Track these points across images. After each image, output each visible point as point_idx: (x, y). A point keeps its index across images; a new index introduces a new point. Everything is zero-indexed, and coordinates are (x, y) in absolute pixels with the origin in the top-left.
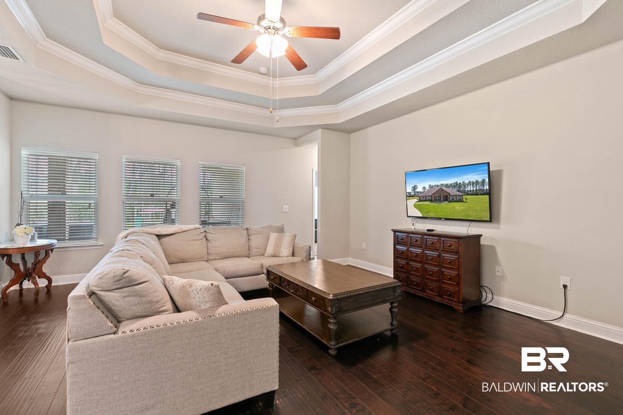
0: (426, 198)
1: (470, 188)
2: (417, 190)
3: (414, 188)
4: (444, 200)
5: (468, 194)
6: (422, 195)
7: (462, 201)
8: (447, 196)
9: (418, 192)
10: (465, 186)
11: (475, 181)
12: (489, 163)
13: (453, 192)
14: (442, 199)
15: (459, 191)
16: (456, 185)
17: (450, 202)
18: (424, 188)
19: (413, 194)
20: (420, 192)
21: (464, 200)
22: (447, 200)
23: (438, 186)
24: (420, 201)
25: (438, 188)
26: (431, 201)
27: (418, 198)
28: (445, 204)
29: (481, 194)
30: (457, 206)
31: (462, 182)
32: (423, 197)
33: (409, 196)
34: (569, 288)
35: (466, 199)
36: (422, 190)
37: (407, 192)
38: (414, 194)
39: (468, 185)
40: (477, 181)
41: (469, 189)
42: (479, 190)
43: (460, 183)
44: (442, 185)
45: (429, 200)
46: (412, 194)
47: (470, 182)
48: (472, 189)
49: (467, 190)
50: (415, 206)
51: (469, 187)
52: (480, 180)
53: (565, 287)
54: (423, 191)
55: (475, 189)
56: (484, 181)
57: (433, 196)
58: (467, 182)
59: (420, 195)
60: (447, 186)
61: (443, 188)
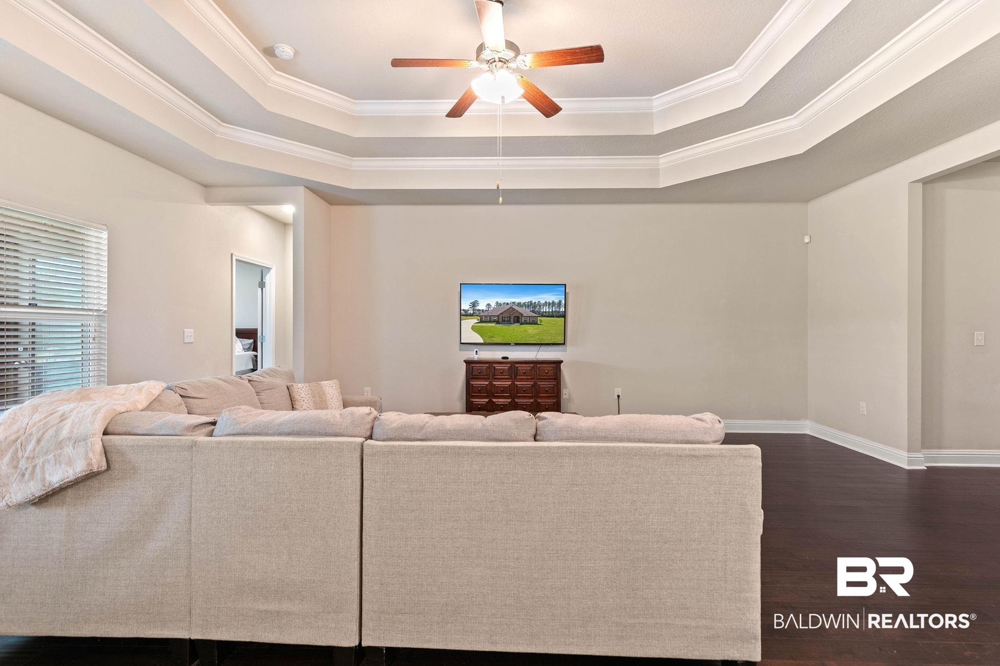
0: (490, 318)
1: (546, 309)
2: (478, 308)
3: (474, 304)
4: (515, 322)
5: (543, 316)
6: (486, 314)
7: (536, 324)
8: (518, 317)
9: (479, 310)
10: (540, 306)
11: (551, 302)
12: (565, 285)
13: (526, 312)
14: (512, 320)
15: (533, 311)
16: (530, 305)
17: (522, 324)
18: (489, 305)
19: (472, 312)
20: (483, 310)
21: (539, 323)
22: (518, 322)
23: (508, 304)
24: (481, 322)
25: (508, 307)
26: (498, 322)
27: (479, 318)
28: (516, 327)
29: (557, 317)
30: (530, 329)
31: (537, 302)
32: (486, 317)
33: (465, 315)
34: (620, 398)
35: (541, 321)
36: (485, 308)
37: (462, 309)
38: (474, 313)
39: (544, 306)
40: (553, 302)
41: (545, 311)
42: (555, 311)
43: (535, 303)
44: (513, 303)
45: (494, 321)
46: (469, 312)
47: (546, 302)
48: (547, 310)
49: (542, 311)
50: (473, 328)
51: (545, 307)
52: (557, 301)
53: (618, 396)
54: (487, 309)
55: (551, 310)
56: (560, 302)
57: (501, 317)
58: (543, 302)
59: (482, 314)
60: (519, 304)
61: (514, 307)
